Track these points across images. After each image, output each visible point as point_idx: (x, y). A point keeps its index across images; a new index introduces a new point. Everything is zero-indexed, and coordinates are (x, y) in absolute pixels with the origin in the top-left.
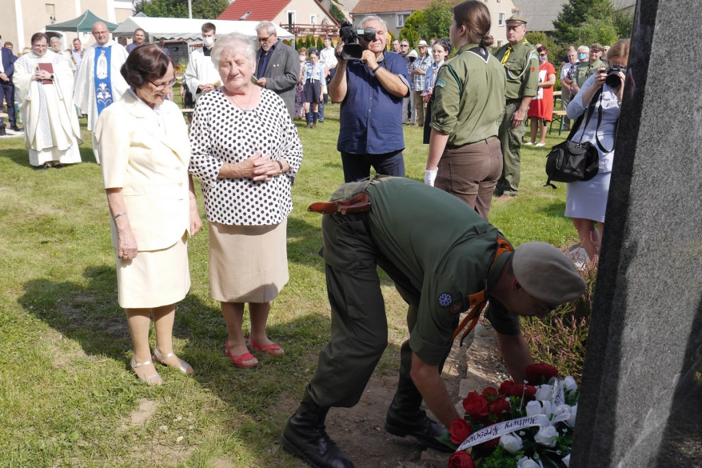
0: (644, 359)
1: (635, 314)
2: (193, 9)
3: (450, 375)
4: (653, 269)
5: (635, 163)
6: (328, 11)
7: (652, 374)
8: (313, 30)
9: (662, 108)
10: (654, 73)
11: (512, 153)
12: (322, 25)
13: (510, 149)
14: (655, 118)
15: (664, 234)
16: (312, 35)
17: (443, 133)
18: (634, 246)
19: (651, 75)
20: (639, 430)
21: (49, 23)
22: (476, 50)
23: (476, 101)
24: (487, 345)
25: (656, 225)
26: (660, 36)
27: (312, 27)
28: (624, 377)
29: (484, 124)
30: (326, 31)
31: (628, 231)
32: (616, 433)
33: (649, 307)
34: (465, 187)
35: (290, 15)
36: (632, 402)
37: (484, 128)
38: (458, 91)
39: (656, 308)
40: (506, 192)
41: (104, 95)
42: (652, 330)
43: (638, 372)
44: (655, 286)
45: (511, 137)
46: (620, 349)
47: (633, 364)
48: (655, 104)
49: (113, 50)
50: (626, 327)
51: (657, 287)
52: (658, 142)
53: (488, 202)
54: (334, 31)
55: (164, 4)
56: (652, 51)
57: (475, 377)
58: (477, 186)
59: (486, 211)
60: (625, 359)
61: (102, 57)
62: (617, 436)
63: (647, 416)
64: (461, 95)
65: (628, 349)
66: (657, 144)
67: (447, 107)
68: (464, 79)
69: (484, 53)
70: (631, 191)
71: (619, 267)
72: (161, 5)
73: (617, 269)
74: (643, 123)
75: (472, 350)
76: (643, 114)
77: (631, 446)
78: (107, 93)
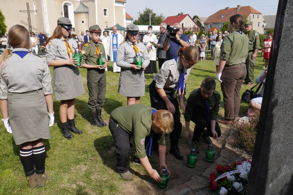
0: (282, 145)
1: (277, 128)
2: (151, 23)
3: (219, 147)
4: (286, 111)
5: (276, 69)
6: (196, 23)
7: (286, 152)
8: (190, 29)
9: (289, 48)
10: (285, 34)
11: (251, 69)
12: (194, 27)
13: (251, 67)
14: (286, 52)
15: (291, 98)
16: (190, 31)
17: (224, 60)
18: (277, 101)
19: (283, 35)
20: (280, 173)
21: (106, 28)
22: (238, 31)
23: (237, 50)
24: (234, 138)
25: (287, 94)
26: (288, 19)
27: (190, 28)
28: (272, 151)
29: (240, 58)
30: (195, 29)
31: (273, 95)
32: (268, 172)
33: (284, 126)
34: (232, 81)
35: (183, 24)
36: (276, 161)
37: (240, 59)
38: (230, 45)
39: (288, 126)
40: (249, 83)
41: (115, 49)
42: (286, 135)
43: (279, 151)
44: (287, 118)
45: (251, 63)
46: (270, 141)
47: (276, 147)
48: (286, 46)
49: (118, 35)
50: (272, 133)
51: (288, 118)
52: (288, 61)
53: (240, 87)
54: (198, 29)
55: (142, 21)
56: (284, 25)
57: (228, 149)
58: (236, 81)
59: (239, 90)
60: (272, 145)
61: (115, 38)
62: (269, 174)
63: (284, 168)
64: (231, 46)
65: (274, 141)
66: (287, 62)
67: (226, 51)
68: (233, 41)
69: (241, 32)
70: (274, 80)
71: (269, 109)
72: (141, 22)
73: (268, 110)
74: (279, 53)
75: (228, 139)
76: (280, 50)
77: (276, 178)
78: (116, 49)
